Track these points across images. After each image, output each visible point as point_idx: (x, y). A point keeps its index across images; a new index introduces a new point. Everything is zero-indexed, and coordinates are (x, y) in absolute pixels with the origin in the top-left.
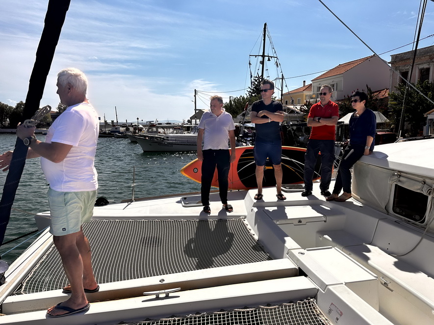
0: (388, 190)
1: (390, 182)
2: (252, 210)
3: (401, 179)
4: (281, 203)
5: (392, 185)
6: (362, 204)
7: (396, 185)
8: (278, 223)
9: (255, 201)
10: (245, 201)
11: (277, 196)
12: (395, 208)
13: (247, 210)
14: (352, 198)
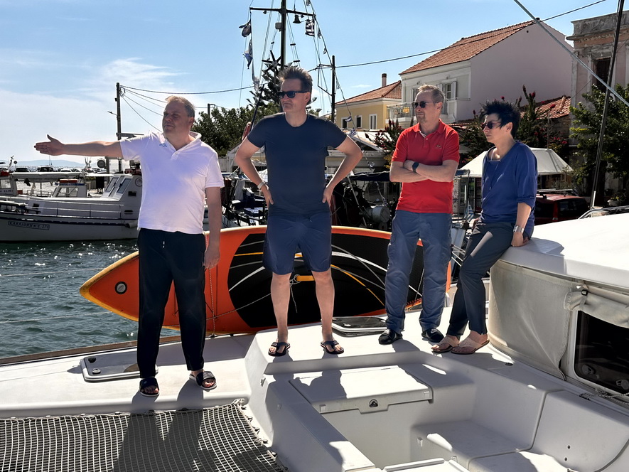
0: (565, 326)
1: (567, 307)
2: (263, 382)
3: (591, 298)
4: (333, 361)
5: (571, 313)
6: (513, 358)
7: (580, 313)
8: (323, 409)
9: (270, 359)
10: (247, 360)
11: (323, 345)
12: (579, 364)
13: (250, 383)
14: (489, 344)
